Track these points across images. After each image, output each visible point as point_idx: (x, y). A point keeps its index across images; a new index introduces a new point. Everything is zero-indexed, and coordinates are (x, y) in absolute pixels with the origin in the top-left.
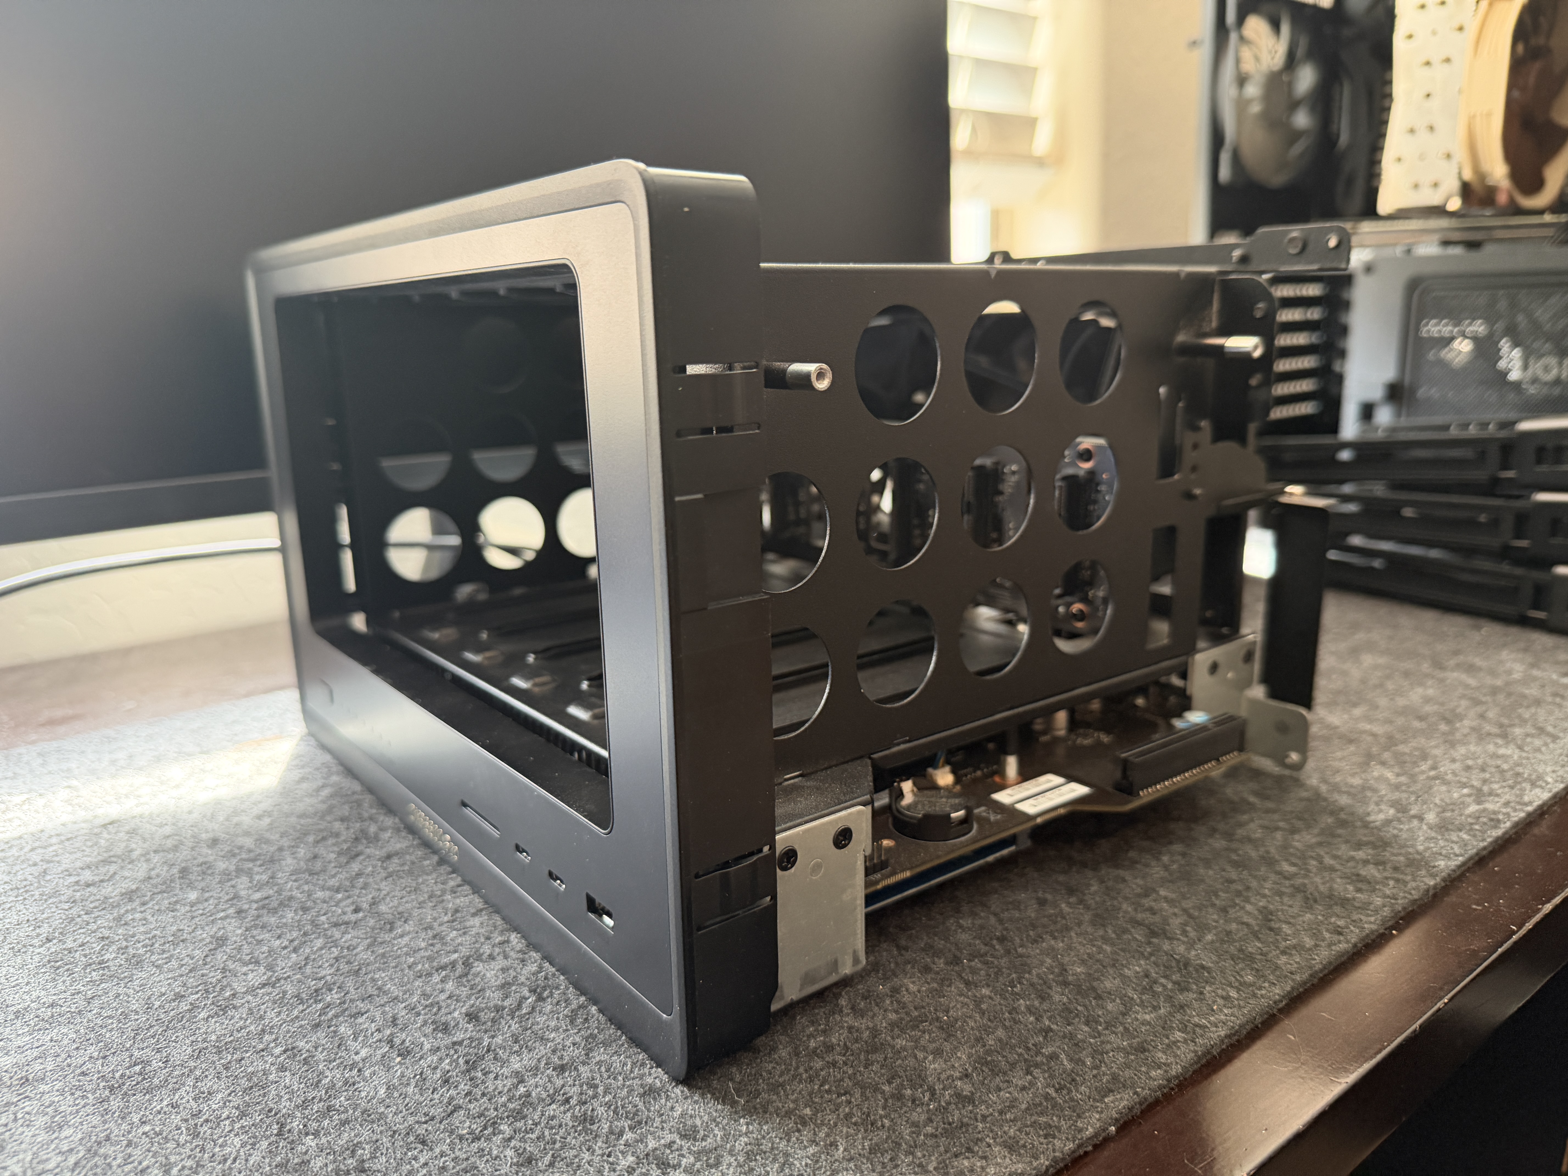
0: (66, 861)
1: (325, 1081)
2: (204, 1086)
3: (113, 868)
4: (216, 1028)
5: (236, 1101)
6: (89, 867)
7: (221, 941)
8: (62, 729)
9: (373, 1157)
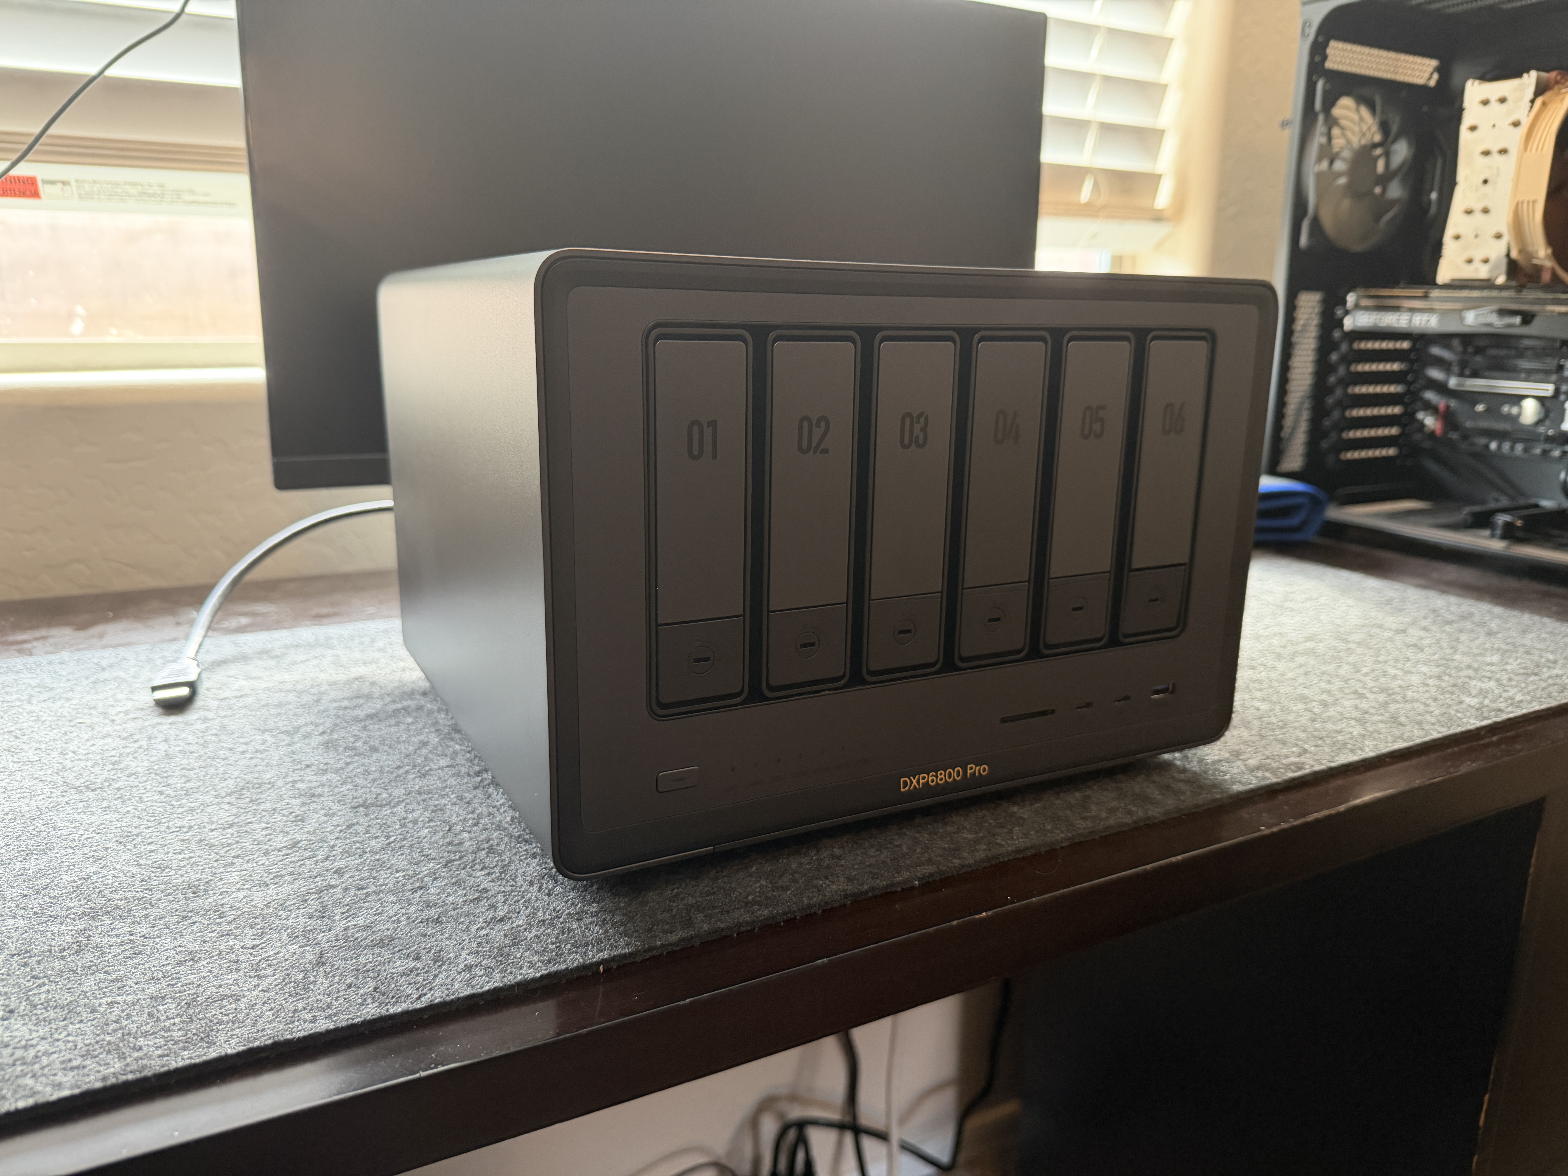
0: (333, 695)
1: (478, 812)
2: (411, 807)
3: (361, 701)
4: (418, 784)
5: (427, 814)
6: (347, 699)
7: (424, 744)
8: (326, 621)
9: (498, 845)
